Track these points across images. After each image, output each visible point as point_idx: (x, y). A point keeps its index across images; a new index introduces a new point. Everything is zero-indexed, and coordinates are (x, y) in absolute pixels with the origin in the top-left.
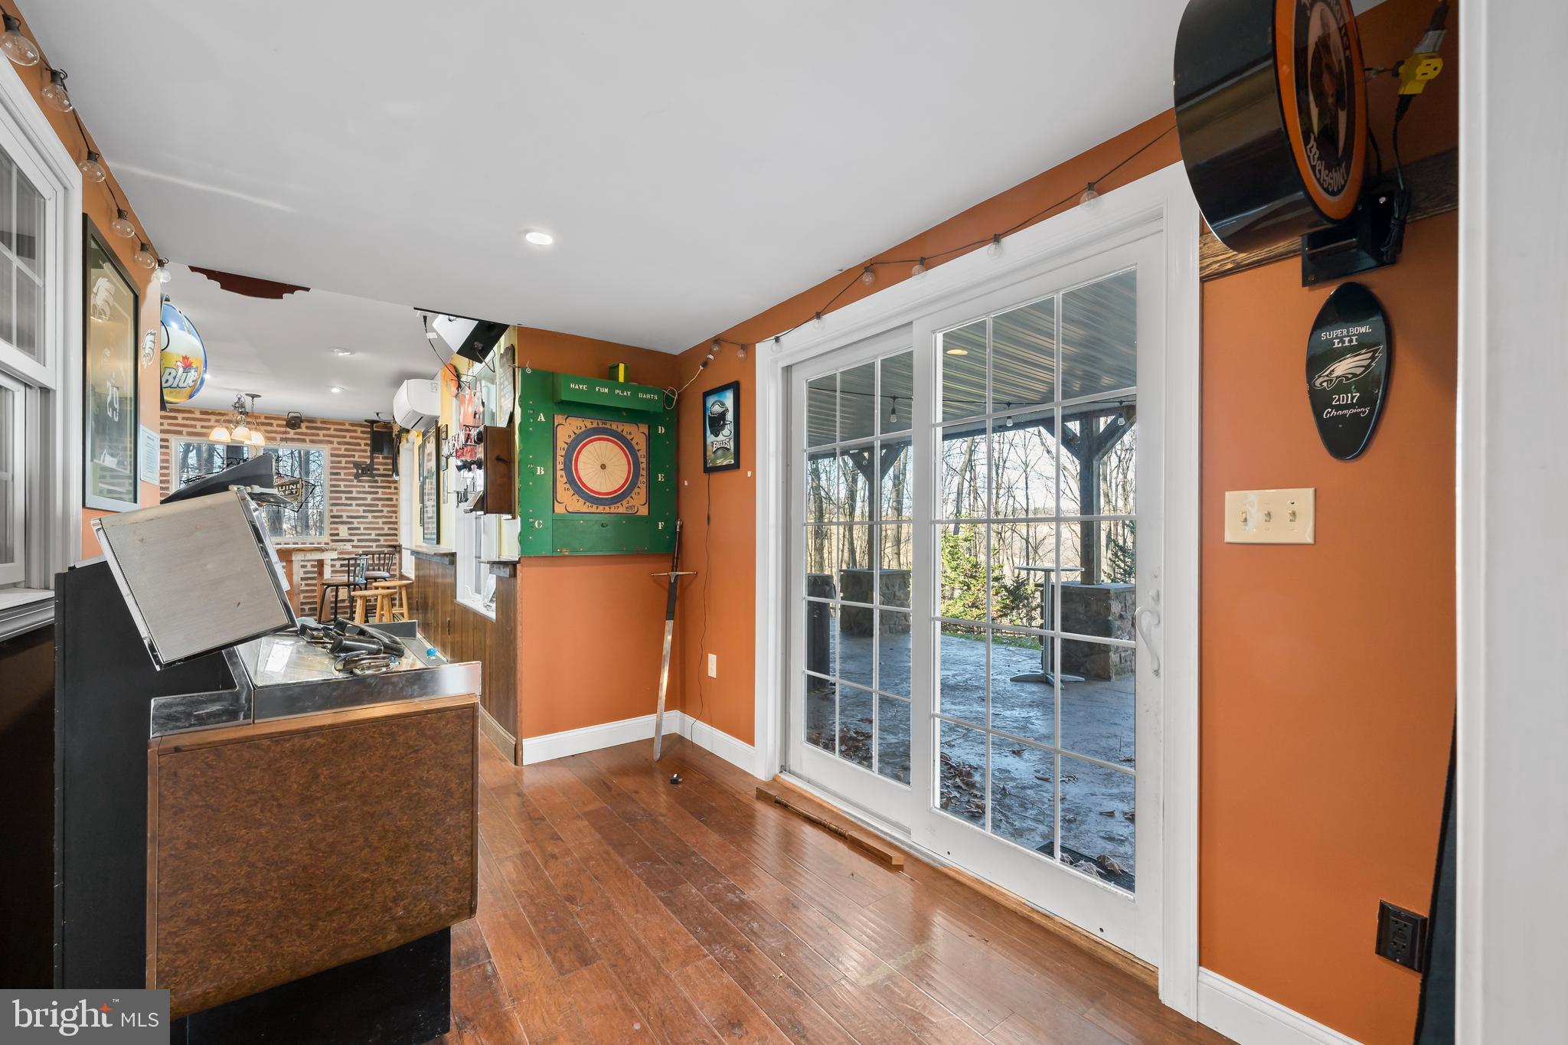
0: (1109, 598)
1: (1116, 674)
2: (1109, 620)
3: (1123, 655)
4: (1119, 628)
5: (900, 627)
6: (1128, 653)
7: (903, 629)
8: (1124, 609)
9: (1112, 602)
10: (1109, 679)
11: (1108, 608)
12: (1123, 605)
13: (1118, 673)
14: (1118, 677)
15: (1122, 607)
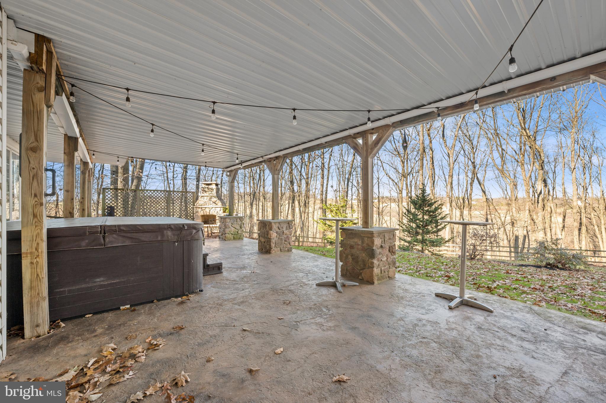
0: (373, 237)
1: (378, 280)
2: (373, 249)
3: (383, 268)
4: (380, 253)
5: (287, 249)
6: (386, 267)
7: (288, 250)
8: (384, 242)
9: (374, 238)
10: (372, 283)
11: (373, 242)
12: (383, 240)
13: (379, 279)
14: (379, 282)
15: (382, 241)
